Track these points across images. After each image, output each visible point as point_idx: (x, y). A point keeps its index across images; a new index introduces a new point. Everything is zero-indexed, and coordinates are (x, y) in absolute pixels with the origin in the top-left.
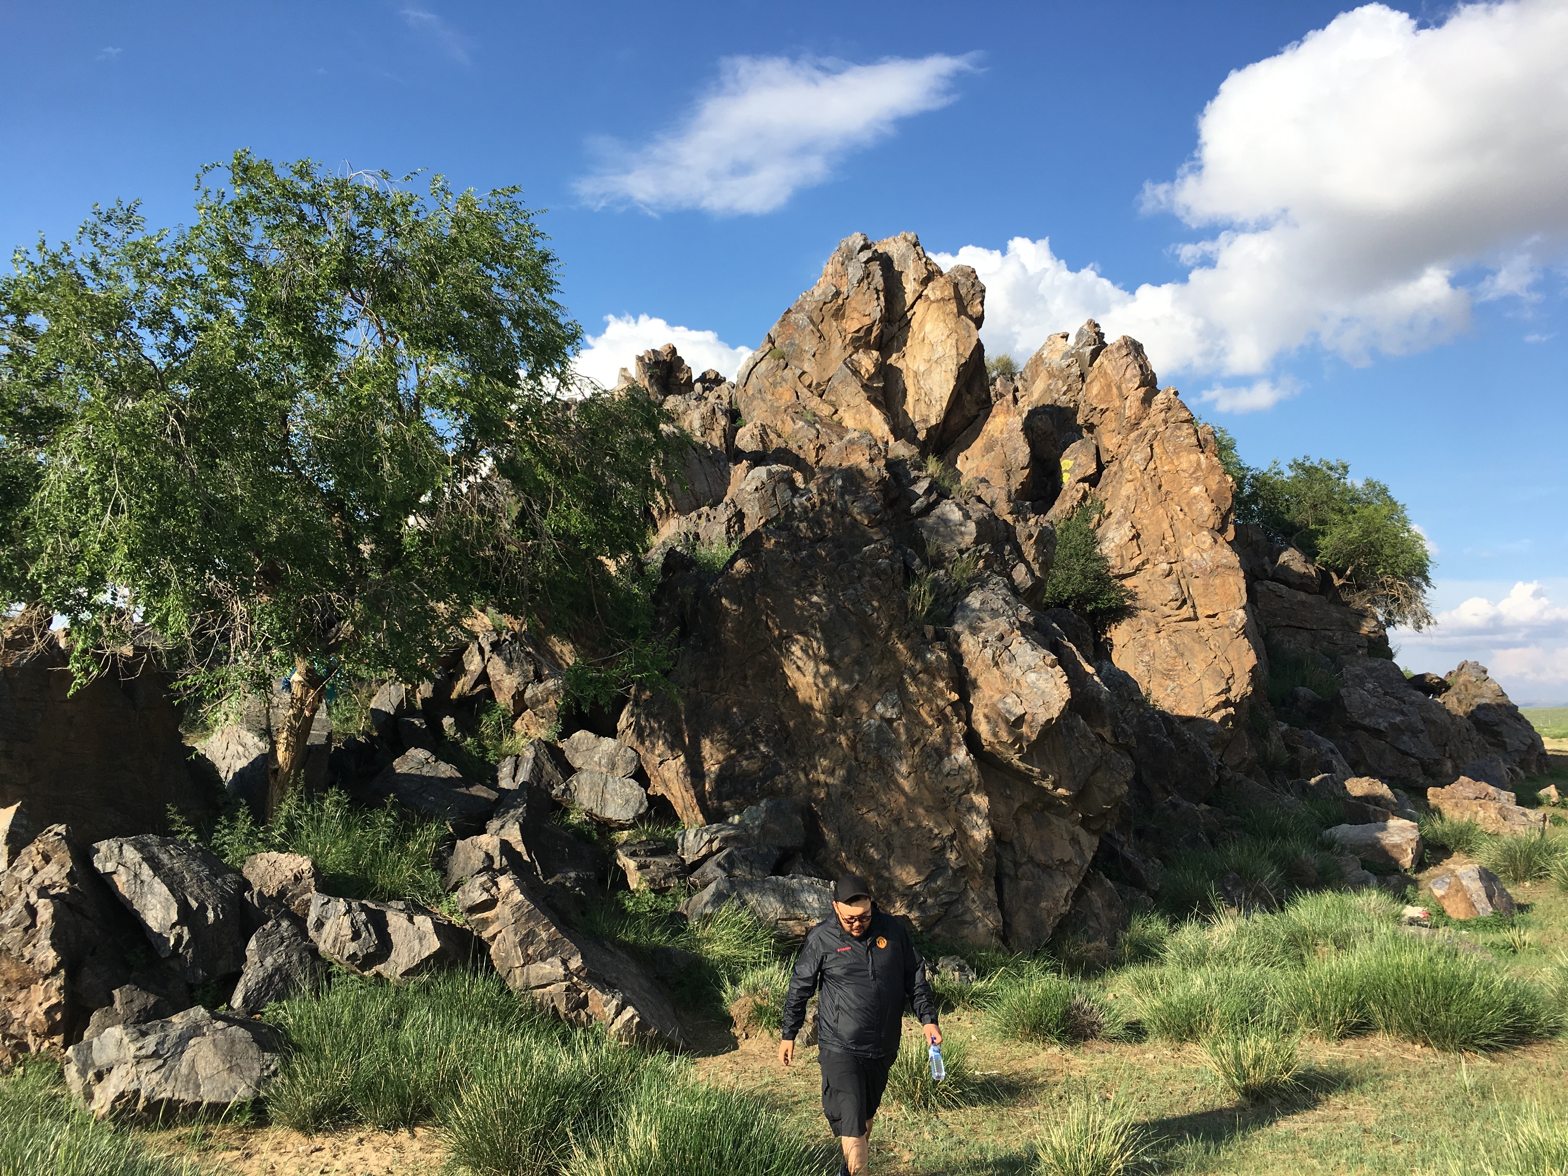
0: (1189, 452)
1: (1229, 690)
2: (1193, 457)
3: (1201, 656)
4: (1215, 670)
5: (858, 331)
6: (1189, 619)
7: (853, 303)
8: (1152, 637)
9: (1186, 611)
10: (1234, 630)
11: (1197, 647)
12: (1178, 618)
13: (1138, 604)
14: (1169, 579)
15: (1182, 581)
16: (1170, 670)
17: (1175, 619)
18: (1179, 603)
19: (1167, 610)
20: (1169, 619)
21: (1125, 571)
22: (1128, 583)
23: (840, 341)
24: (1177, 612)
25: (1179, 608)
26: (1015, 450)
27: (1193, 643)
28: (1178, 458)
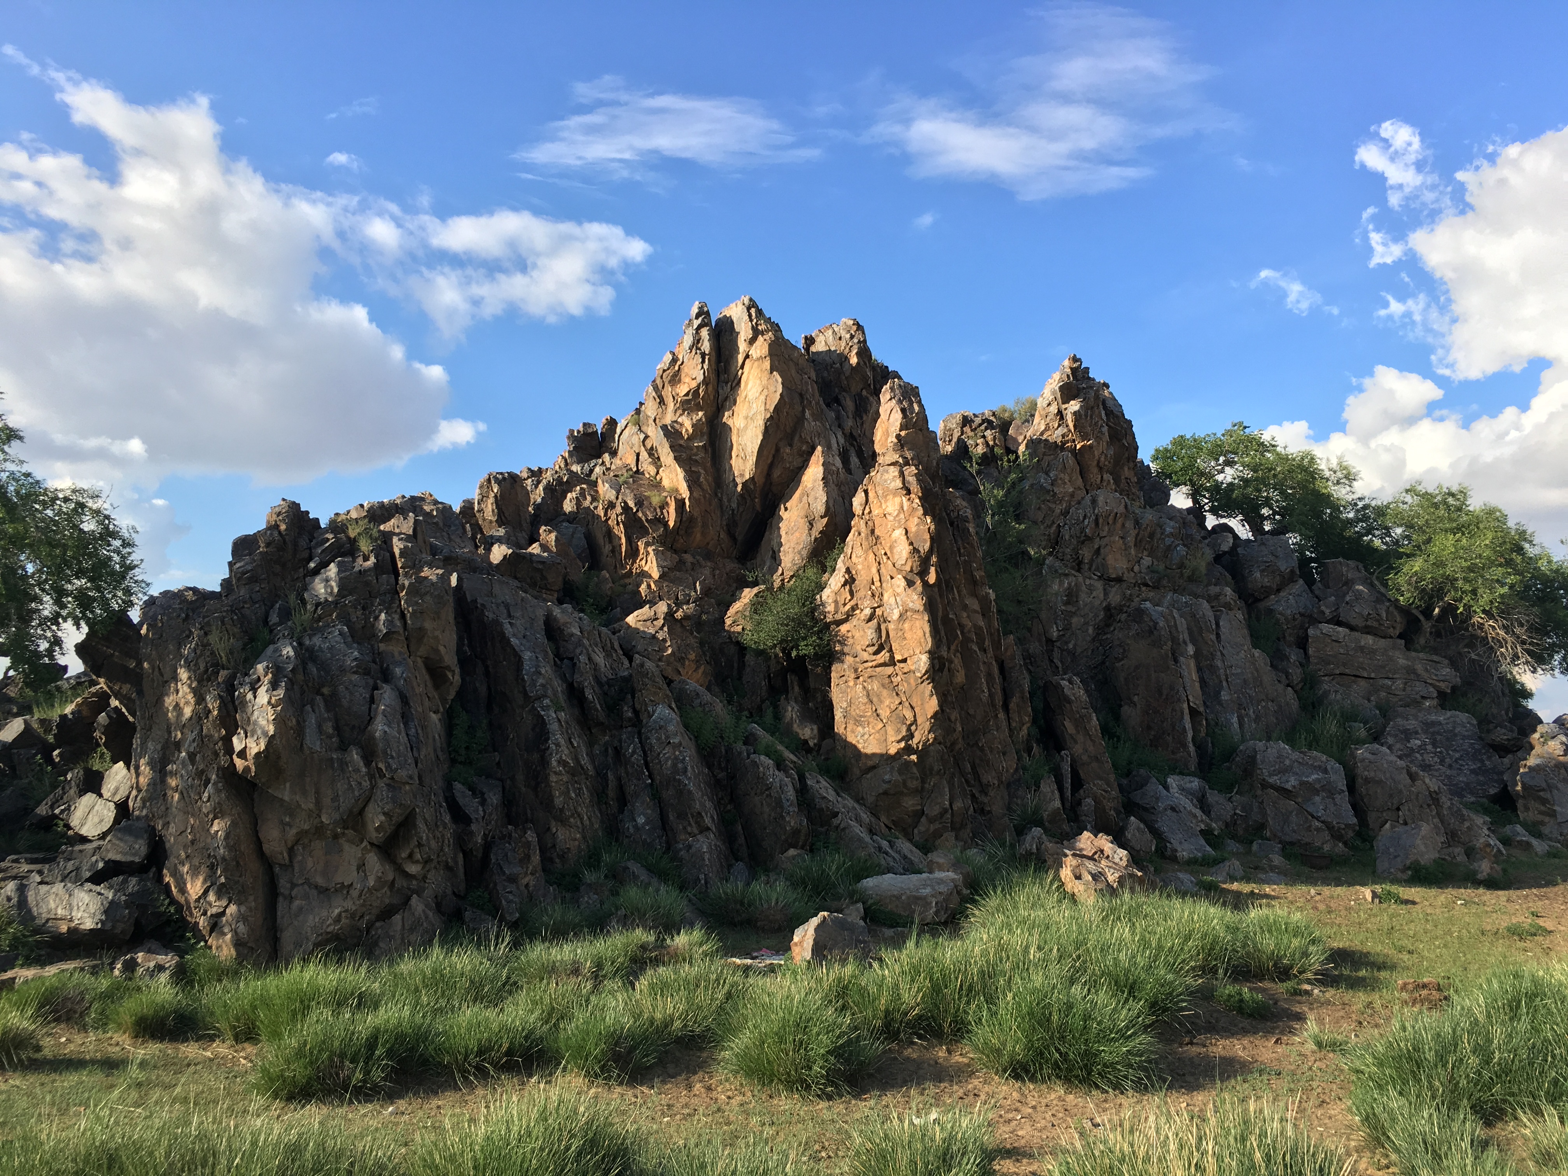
0: (895, 495)
1: (911, 736)
2: (897, 500)
3: (887, 702)
4: (898, 717)
5: (687, 394)
6: (884, 665)
7: (685, 369)
8: (851, 684)
9: (884, 656)
10: (919, 675)
11: (885, 693)
12: (874, 663)
13: (846, 649)
14: (870, 624)
15: (883, 627)
16: (861, 716)
17: (870, 664)
18: (875, 648)
19: (865, 656)
20: (866, 665)
21: (839, 617)
22: (844, 628)
23: (672, 405)
24: (874, 657)
25: (876, 653)
26: (816, 498)
27: (881, 689)
28: (886, 502)
